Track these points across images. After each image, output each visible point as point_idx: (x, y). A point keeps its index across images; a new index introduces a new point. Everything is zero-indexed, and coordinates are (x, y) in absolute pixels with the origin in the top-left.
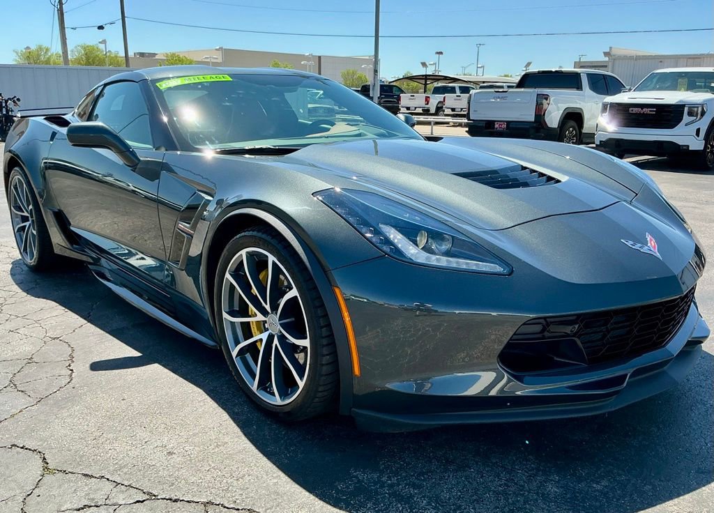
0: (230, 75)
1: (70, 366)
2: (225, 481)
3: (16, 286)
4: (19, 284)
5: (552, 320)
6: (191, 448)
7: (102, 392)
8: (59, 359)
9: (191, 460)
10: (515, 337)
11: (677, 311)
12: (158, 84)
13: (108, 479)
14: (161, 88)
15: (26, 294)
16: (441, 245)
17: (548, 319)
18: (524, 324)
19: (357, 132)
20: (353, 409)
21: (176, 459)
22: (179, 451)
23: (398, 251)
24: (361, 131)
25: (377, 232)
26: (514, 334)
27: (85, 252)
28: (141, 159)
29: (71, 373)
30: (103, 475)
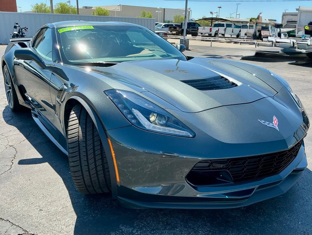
0: (94, 27)
1: (13, 160)
2: (60, 227)
3: (3, 119)
4: (5, 117)
5: (214, 161)
6: (51, 208)
7: (22, 175)
8: (9, 157)
9: (48, 215)
10: (194, 168)
11: (293, 151)
12: (59, 30)
13: (10, 222)
14: (60, 32)
15: (6, 123)
16: (160, 121)
17: (212, 161)
18: (199, 162)
19: (152, 54)
20: (118, 196)
21: (43, 213)
22: (45, 209)
23: (139, 123)
24: (154, 54)
25: (131, 113)
26: (194, 167)
27: (31, 105)
28: (47, 66)
29: (12, 164)
30: (8, 219)
